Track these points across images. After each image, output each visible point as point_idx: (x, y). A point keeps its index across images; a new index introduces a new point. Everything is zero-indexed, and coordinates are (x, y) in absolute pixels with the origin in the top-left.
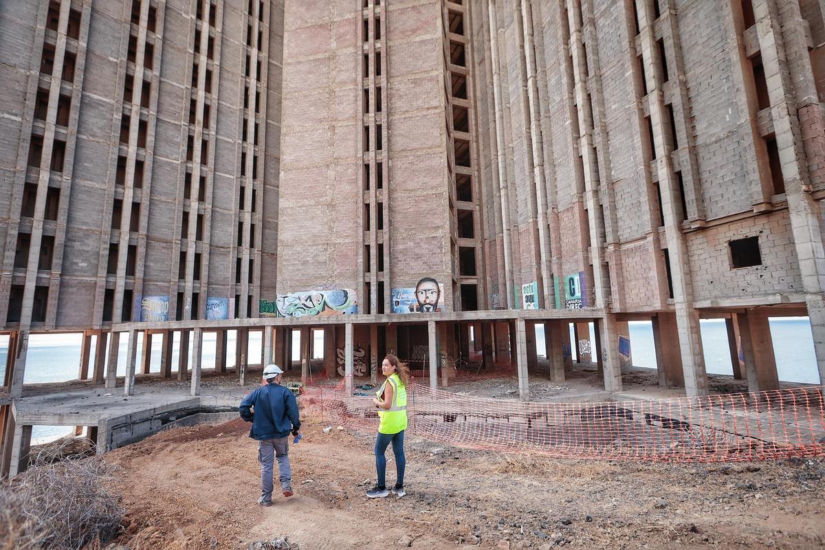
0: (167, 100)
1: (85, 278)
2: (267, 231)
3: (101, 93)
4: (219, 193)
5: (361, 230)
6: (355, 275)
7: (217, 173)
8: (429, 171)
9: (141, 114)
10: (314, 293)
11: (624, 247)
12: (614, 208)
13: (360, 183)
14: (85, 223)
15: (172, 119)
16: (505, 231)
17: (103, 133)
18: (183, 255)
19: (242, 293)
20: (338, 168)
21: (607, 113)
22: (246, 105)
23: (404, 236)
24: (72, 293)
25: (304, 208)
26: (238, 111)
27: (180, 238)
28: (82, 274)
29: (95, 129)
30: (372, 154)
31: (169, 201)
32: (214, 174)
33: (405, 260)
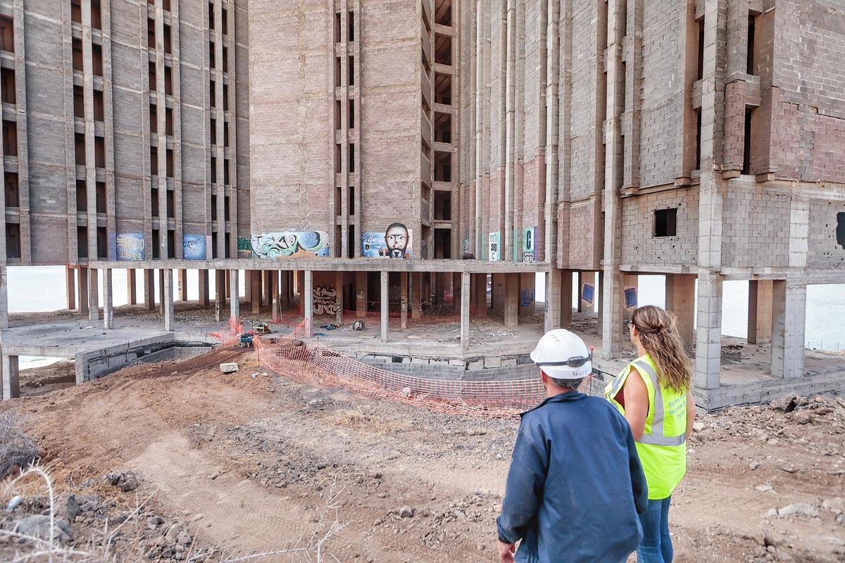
0: (121, 20)
1: (55, 216)
2: (242, 167)
3: (45, 13)
4: (188, 126)
5: (332, 172)
6: (327, 218)
7: (184, 104)
8: (402, 111)
9: (93, 37)
10: (287, 234)
11: (574, 206)
12: (568, 166)
13: (332, 122)
14: (47, 159)
15: (129, 43)
16: (477, 177)
17: (54, 60)
18: (155, 192)
19: (219, 231)
20: (309, 104)
21: (573, 62)
22: (212, 26)
23: (376, 179)
24: (44, 230)
25: (276, 146)
26: (203, 33)
27: (150, 174)
28: (51, 211)
29: (45, 56)
30: (343, 90)
31: (135, 135)
32: (181, 105)
33: (376, 204)
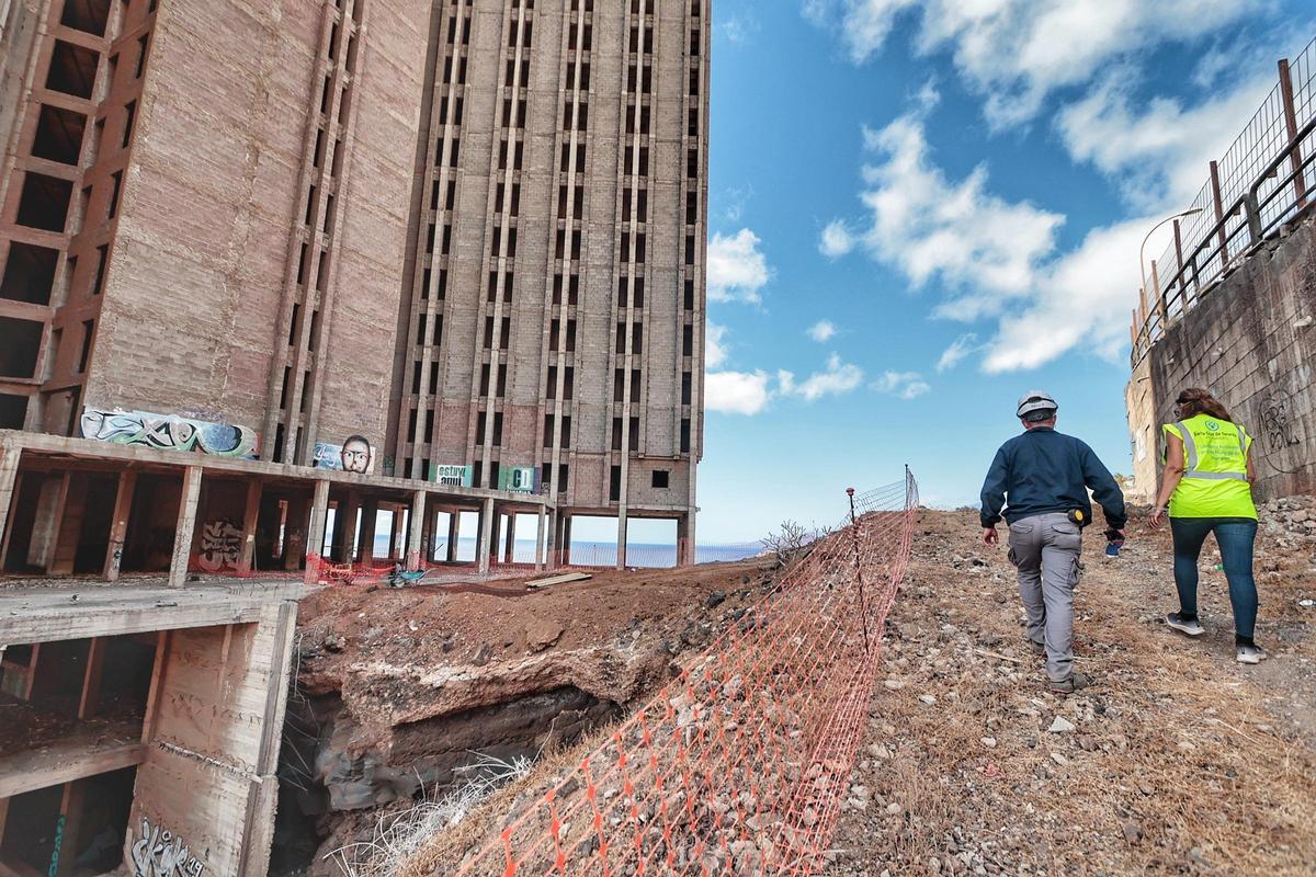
8: (380, 296)
11: (580, 456)
16: (423, 397)
20: (255, 224)
23: (339, 370)
30: (320, 234)
33: (335, 405)
